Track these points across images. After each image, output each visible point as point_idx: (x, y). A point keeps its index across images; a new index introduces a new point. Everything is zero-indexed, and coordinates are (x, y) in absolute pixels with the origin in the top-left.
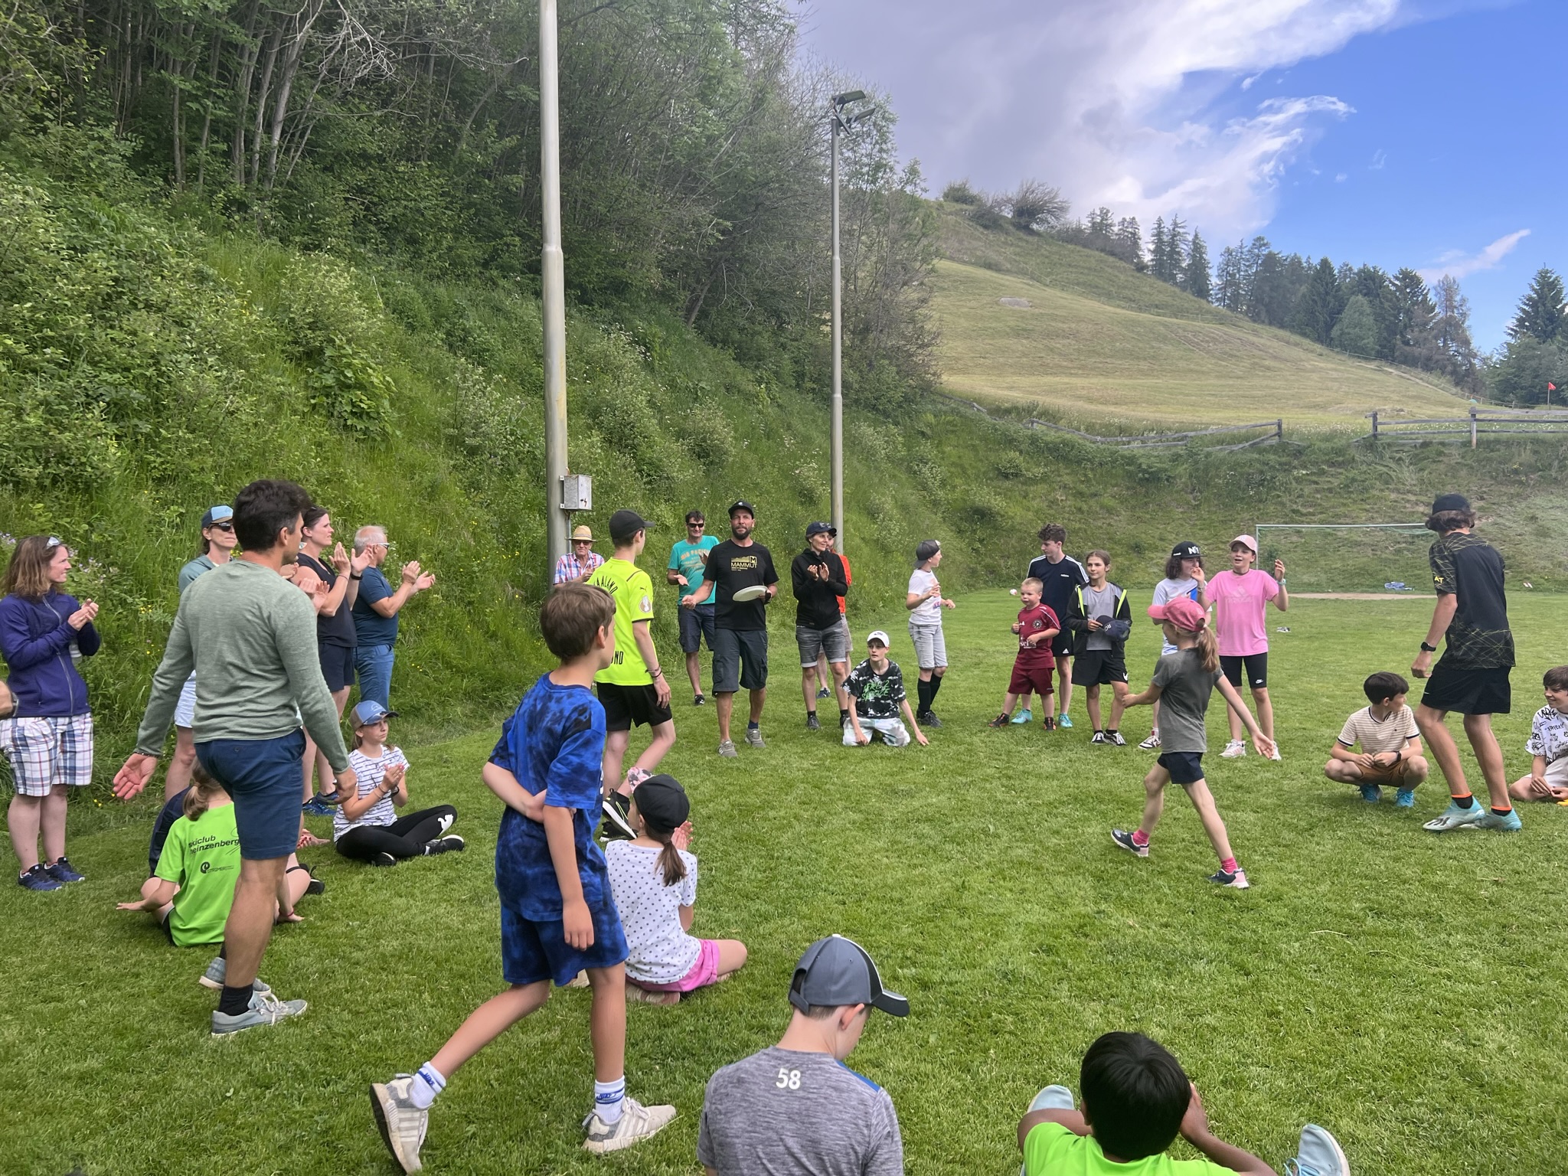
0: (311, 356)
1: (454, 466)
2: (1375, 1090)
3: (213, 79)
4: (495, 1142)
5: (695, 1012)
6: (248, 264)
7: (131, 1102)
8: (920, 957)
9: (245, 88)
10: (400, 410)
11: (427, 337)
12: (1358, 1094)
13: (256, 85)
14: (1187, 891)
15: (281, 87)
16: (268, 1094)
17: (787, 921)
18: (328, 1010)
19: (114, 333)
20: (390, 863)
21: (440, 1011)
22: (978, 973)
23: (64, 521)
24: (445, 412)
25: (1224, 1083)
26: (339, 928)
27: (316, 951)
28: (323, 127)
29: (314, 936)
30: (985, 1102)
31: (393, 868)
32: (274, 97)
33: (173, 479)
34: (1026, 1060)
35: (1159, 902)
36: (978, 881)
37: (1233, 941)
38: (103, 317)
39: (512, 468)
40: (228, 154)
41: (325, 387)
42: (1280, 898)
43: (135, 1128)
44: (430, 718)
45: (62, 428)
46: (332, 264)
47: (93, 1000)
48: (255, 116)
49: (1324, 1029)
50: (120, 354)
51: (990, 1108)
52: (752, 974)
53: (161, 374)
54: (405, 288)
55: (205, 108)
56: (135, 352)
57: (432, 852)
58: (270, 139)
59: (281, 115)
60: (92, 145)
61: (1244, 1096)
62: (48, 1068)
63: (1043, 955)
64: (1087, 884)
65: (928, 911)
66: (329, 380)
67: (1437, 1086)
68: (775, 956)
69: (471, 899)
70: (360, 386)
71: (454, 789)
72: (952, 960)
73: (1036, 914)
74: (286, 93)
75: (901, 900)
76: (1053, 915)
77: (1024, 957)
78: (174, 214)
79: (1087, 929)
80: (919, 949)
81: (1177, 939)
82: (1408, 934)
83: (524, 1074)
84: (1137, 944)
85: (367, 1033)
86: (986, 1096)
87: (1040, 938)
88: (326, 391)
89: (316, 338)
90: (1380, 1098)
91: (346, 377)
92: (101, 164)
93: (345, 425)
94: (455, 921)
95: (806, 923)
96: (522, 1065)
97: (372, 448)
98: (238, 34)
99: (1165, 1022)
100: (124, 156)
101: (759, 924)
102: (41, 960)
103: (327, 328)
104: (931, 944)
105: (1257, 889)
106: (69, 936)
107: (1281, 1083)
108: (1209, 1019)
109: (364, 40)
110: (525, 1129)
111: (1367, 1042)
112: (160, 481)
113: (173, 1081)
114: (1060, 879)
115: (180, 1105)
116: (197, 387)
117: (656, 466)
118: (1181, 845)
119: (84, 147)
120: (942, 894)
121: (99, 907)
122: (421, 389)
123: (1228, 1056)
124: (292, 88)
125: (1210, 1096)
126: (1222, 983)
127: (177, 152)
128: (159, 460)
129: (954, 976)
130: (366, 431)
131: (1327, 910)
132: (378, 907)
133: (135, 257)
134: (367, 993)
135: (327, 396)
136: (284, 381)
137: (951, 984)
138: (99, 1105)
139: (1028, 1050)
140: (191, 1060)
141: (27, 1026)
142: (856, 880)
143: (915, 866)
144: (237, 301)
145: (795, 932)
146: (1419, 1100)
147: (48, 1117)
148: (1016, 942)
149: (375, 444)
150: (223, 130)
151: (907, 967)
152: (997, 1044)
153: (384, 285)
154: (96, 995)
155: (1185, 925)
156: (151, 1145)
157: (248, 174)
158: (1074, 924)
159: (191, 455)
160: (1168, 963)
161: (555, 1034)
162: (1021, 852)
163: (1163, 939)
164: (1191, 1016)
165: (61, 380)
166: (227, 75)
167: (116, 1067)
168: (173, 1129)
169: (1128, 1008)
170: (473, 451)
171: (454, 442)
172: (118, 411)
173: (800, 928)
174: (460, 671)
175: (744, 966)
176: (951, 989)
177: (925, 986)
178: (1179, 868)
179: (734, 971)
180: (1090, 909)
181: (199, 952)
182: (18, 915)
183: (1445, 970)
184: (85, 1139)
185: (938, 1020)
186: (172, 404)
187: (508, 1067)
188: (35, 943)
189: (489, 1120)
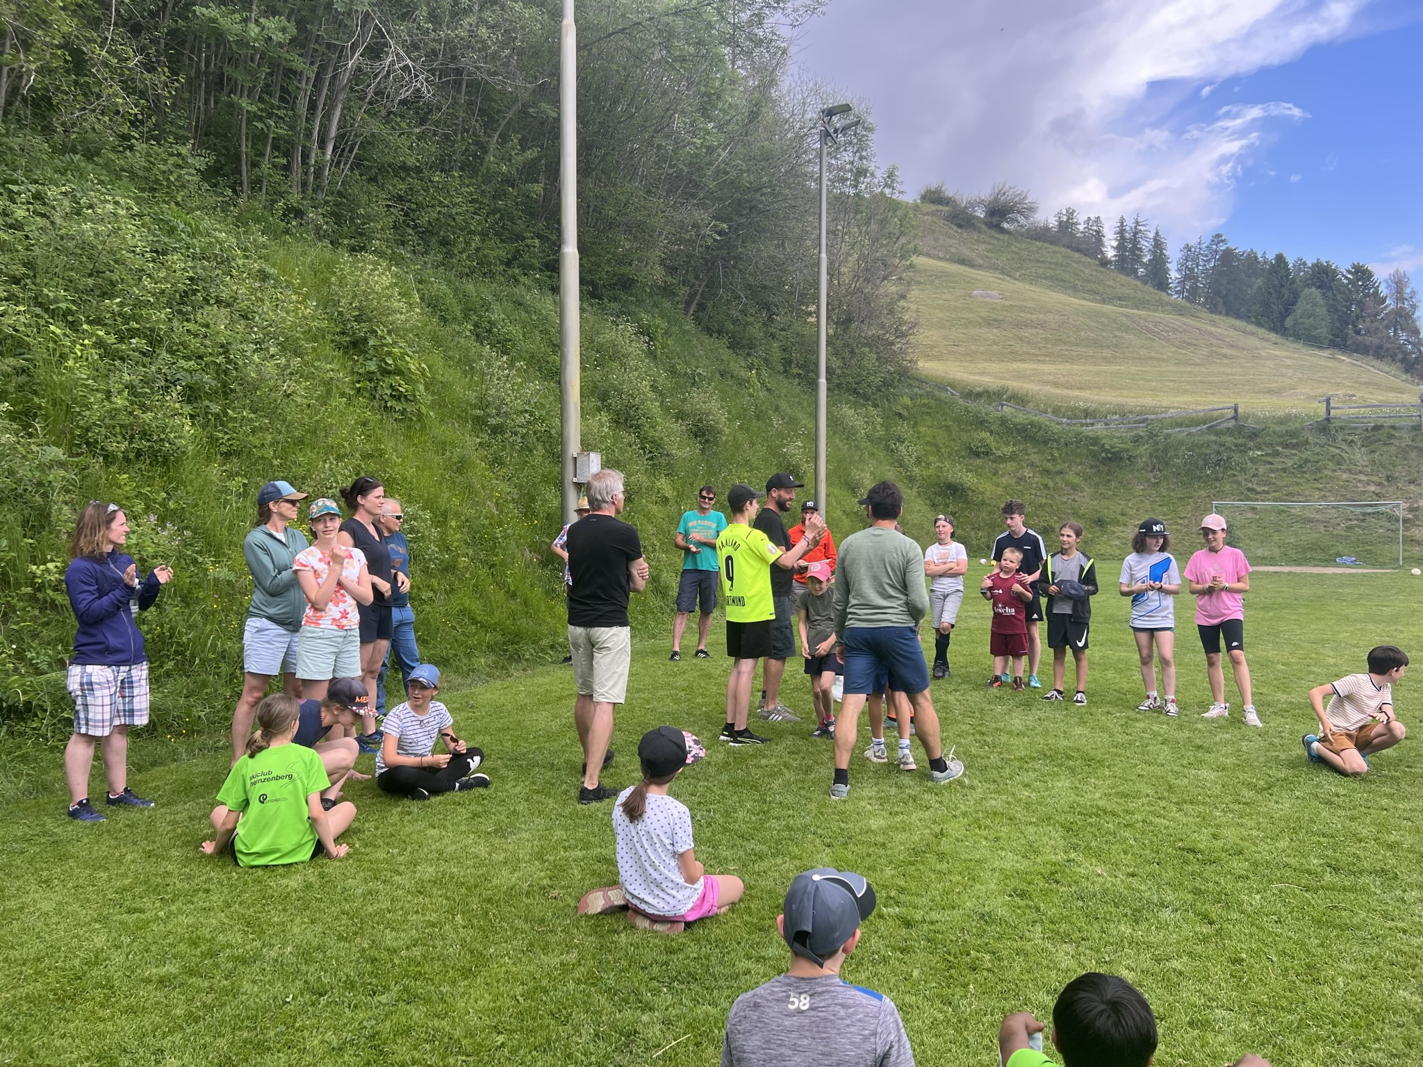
0: (357, 346)
1: (480, 444)
2: (1335, 1034)
3: (275, 102)
4: (522, 1052)
5: (698, 941)
6: (304, 264)
7: (204, 1005)
8: (903, 898)
9: (303, 111)
10: (433, 393)
11: (457, 328)
12: (1319, 1038)
13: (312, 106)
14: (1152, 842)
15: (333, 107)
16: (323, 1000)
17: (779, 861)
18: (373, 928)
19: (191, 326)
20: (424, 798)
21: (471, 931)
22: (957, 914)
23: (146, 490)
24: (472, 396)
25: (1191, 1024)
26: (381, 855)
27: (362, 874)
28: (367, 144)
29: (359, 860)
30: (965, 1033)
31: (427, 802)
32: (327, 116)
33: (238, 454)
34: (1003, 995)
35: (1125, 853)
36: (955, 829)
37: (1197, 892)
38: (180, 312)
39: (530, 446)
40: (287, 168)
41: (369, 372)
42: (1241, 853)
43: (208, 1027)
44: (457, 667)
45: (144, 408)
46: (375, 263)
47: (171, 912)
48: (311, 134)
49: (1285, 977)
50: (195, 343)
51: (971, 1040)
52: (749, 908)
53: (229, 361)
54: (439, 286)
55: (268, 127)
56: (207, 342)
57: (461, 788)
58: (324, 154)
59: (333, 132)
60: (171, 161)
61: (1210, 1036)
62: (132, 972)
63: (1017, 899)
64: (1057, 834)
65: (910, 855)
66: (372, 366)
67: (1394, 1033)
68: (770, 892)
69: (496, 831)
70: (399, 372)
71: (479, 732)
72: (933, 901)
73: (1011, 861)
74: (338, 113)
75: (884, 844)
76: (1026, 862)
77: (1000, 900)
78: (240, 221)
79: (1058, 876)
80: (902, 890)
81: (1143, 888)
82: (1365, 890)
83: (546, 992)
84: (1105, 892)
85: (407, 949)
86: (966, 1027)
87: (1013, 883)
88: (370, 376)
89: (361, 330)
90: (1339, 1043)
91: (386, 364)
92: (179, 176)
93: (386, 407)
94: (482, 851)
95: (797, 862)
96: (544, 983)
97: (409, 427)
98: (299, 63)
99: (1133, 965)
100: (199, 170)
101: (754, 862)
102: (125, 875)
103: (370, 320)
104: (913, 886)
105: (1219, 843)
106: (149, 854)
107: (1245, 1026)
108: (1175, 964)
109: (407, 66)
110: (548, 1041)
111: (1327, 990)
112: (227, 455)
113: (240, 986)
114: (1031, 829)
115: (247, 1008)
116: (259, 372)
117: (657, 444)
118: (1146, 801)
119: (165, 161)
120: (921, 840)
121: (174, 830)
122: (451, 375)
123: (1194, 999)
124: (343, 109)
125: (1178, 1036)
126: (1187, 930)
127: (244, 167)
128: (227, 437)
129: (935, 916)
130: (403, 412)
131: (1287, 865)
132: (415, 836)
133: (208, 259)
134: (407, 913)
135: (370, 380)
136: (333, 368)
137: (932, 923)
138: (176, 1006)
139: (1005, 986)
140: (256, 968)
141: (114, 934)
142: (842, 825)
143: (897, 813)
144: (294, 297)
145: (788, 871)
146: (1377, 1046)
147: (131, 1016)
148: (992, 886)
149: (411, 423)
150: (284, 147)
151: (891, 906)
152: (976, 980)
153: (420, 282)
154: (173, 908)
155: (1151, 875)
156: (221, 1043)
157: (304, 184)
158: (1047, 870)
159: (253, 432)
160: (1136, 910)
161: (572, 957)
162: (995, 803)
163: (1129, 888)
164: (1158, 961)
165: (144, 366)
166: (287, 98)
167: (191, 972)
168: (240, 1029)
169: (1098, 951)
170: (496, 430)
171: (480, 422)
172: (192, 394)
173: (792, 867)
174: (484, 627)
175: (741, 900)
176: (932, 927)
177: (908, 924)
178: (1144, 821)
179: (734, 904)
180: (1061, 857)
181: (260, 872)
182: (105, 836)
183: (1401, 925)
184: (164, 1036)
185: (921, 956)
186: (238, 389)
187: (532, 984)
188: (120, 861)
189: (515, 1031)
